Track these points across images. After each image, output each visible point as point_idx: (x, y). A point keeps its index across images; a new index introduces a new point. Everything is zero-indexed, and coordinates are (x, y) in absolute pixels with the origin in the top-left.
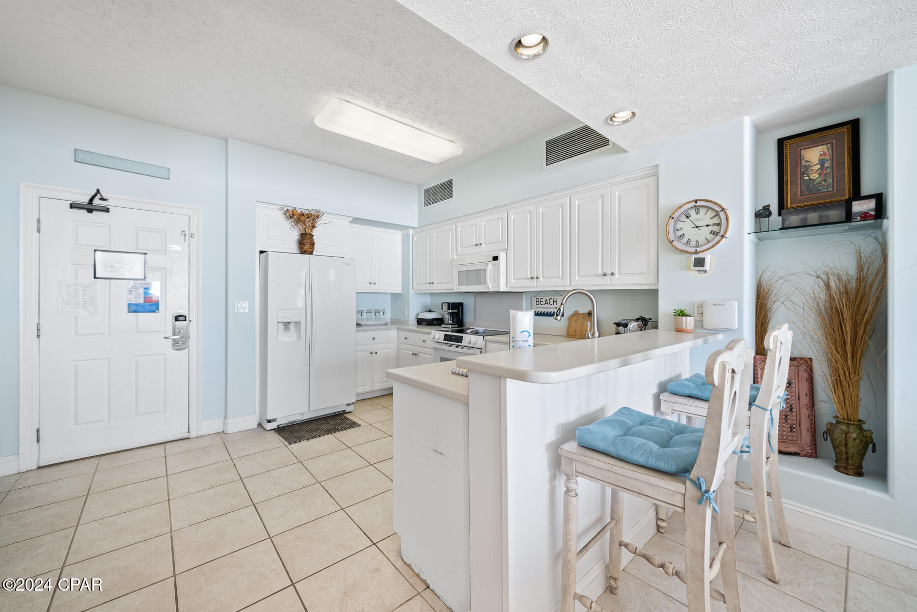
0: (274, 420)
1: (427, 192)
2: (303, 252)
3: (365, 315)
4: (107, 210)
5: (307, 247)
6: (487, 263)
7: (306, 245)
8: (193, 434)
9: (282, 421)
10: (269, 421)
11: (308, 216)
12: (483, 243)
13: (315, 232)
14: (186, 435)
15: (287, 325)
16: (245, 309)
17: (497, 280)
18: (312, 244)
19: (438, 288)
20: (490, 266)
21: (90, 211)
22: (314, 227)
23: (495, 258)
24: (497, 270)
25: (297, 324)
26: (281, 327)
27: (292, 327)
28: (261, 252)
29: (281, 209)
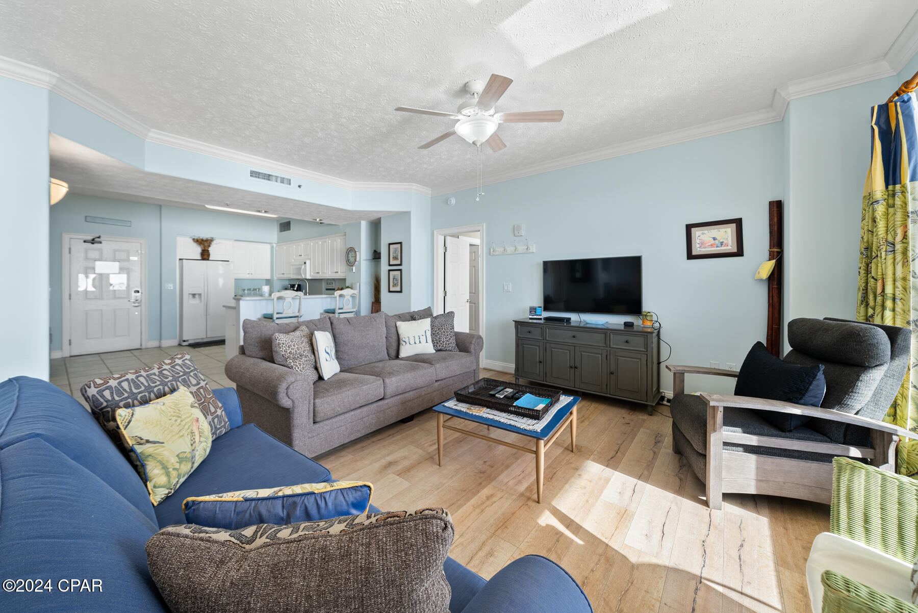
0: (187, 341)
1: (281, 224)
2: (203, 259)
3: (246, 291)
4: (101, 243)
5: (205, 257)
6: (302, 265)
7: (205, 255)
8: (143, 347)
9: (190, 342)
10: (184, 341)
11: (207, 240)
12: (302, 255)
13: (211, 249)
14: (139, 347)
15: (194, 295)
16: (171, 287)
17: (305, 275)
18: (209, 255)
19: (286, 276)
20: (303, 267)
21: (93, 243)
22: (209, 246)
23: (305, 263)
24: (305, 268)
25: (200, 295)
26: (191, 296)
27: (197, 296)
28: (180, 259)
29: (191, 238)
